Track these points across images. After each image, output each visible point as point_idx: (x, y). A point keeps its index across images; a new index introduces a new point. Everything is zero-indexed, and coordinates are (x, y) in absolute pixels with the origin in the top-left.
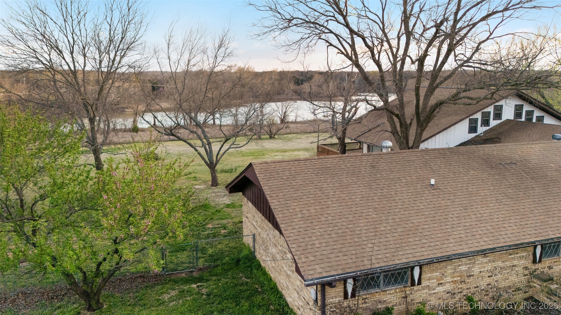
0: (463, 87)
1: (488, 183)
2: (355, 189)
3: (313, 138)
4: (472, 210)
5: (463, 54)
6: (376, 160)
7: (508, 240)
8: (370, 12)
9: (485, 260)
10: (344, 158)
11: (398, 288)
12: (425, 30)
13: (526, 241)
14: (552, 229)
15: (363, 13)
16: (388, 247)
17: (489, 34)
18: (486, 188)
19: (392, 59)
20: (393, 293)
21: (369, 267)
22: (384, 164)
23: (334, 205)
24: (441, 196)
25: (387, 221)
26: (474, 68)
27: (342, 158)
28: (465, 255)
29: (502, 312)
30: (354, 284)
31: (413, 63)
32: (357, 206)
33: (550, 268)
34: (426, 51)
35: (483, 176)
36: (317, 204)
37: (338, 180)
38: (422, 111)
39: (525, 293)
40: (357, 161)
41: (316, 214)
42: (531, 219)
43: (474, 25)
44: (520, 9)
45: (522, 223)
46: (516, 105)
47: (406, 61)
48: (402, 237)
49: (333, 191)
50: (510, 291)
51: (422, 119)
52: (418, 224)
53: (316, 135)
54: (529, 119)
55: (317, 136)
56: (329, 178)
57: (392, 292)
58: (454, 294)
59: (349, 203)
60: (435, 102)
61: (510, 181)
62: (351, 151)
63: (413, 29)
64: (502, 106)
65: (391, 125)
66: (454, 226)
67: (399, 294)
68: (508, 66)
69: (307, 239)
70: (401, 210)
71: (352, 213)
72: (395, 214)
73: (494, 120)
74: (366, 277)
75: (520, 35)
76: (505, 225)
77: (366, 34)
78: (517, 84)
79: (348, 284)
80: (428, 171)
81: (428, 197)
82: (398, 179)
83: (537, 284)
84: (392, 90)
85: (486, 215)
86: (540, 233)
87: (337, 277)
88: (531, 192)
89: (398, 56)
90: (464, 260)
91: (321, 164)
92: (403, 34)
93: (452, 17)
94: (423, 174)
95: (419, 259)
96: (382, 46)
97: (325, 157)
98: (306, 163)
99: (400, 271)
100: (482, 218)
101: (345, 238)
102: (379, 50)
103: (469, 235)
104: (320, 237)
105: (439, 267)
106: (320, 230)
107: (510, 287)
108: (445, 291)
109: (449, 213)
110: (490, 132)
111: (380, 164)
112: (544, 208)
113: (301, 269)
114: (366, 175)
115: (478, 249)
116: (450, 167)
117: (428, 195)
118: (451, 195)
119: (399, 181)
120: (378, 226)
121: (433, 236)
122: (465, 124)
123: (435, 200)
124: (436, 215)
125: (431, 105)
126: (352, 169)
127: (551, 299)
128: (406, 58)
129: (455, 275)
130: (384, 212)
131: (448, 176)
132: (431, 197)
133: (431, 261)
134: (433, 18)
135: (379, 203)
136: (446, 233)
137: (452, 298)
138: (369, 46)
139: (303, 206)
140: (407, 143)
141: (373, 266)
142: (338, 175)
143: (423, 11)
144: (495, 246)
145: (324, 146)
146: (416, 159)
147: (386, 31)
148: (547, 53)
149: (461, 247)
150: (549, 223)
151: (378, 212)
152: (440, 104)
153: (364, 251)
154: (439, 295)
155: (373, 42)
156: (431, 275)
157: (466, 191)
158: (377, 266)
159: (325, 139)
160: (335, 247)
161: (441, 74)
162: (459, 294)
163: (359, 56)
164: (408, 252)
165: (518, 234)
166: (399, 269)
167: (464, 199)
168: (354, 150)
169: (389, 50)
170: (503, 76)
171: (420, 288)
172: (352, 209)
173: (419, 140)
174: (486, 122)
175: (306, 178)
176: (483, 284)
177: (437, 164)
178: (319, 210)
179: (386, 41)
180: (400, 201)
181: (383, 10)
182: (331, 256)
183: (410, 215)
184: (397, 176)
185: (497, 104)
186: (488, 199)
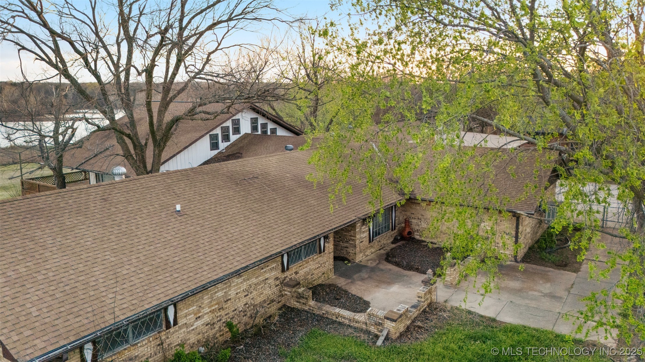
0: (198, 100)
1: (235, 201)
2: (84, 230)
3: (13, 171)
4: (223, 231)
5: (193, 65)
6: (108, 191)
7: (258, 255)
8: (76, 9)
9: (240, 280)
10: (63, 194)
11: (151, 337)
12: (149, 36)
13: (274, 252)
14: (294, 236)
15: (66, 11)
16: (134, 291)
17: (217, 45)
18: (233, 207)
19: (113, 69)
20: (146, 344)
21: (112, 322)
22: (119, 194)
23: (56, 256)
24: (189, 222)
25: (130, 262)
26: (207, 80)
27: (60, 194)
28: (220, 280)
29: (260, 328)
30: (94, 348)
31: (139, 74)
32: (89, 251)
33: (296, 273)
34: (153, 60)
35: (229, 194)
36: (29, 260)
37: (57, 223)
38: (158, 129)
39: (279, 302)
40: (83, 196)
41: (28, 273)
42: (276, 230)
43: (201, 34)
44: (243, 20)
45: (269, 236)
46: (251, 118)
47: (131, 72)
48: (150, 277)
49: (51, 238)
50: (265, 305)
51: (158, 138)
52: (167, 258)
53: (18, 166)
54: (265, 132)
55: (19, 168)
56: (44, 223)
57: (144, 343)
58: (214, 324)
59: (77, 250)
60: (171, 118)
61: (255, 195)
62: (73, 183)
63: (134, 34)
64: (239, 120)
65: (123, 148)
66: (206, 251)
67: (153, 343)
68: (240, 79)
69: (18, 309)
70: (146, 245)
71: (82, 261)
72: (139, 251)
73: (233, 134)
74: (109, 335)
75: (247, 46)
76: (255, 241)
77: (74, 37)
78: (249, 97)
79: (85, 351)
80: (172, 197)
81: (175, 226)
82: (138, 210)
83: (287, 292)
84: (118, 106)
85: (236, 234)
86: (285, 242)
87: (69, 347)
88: (273, 203)
89: (120, 65)
90: (219, 285)
91: (28, 206)
92: (122, 40)
93: (177, 24)
94: (166, 201)
95: (172, 296)
96: (98, 52)
97: (33, 195)
98: (5, 207)
99: (152, 316)
100: (233, 238)
101: (74, 295)
102: (95, 57)
103: (222, 257)
104: (37, 303)
105: (195, 300)
106: (37, 293)
107: (265, 301)
108: (203, 325)
109: (200, 239)
110: (231, 148)
111: (114, 195)
112: (286, 217)
113: (12, 352)
114: (96, 211)
115: (232, 270)
116: (196, 189)
117: (175, 223)
118: (199, 219)
119: (140, 213)
120: (119, 270)
121: (185, 268)
122: (206, 141)
123: (183, 227)
124: (186, 244)
125: (166, 122)
126: (75, 206)
127: (300, 302)
128: (130, 68)
129: (212, 304)
130: (125, 252)
131: (195, 199)
132: (178, 225)
133: (186, 295)
134: (156, 24)
135: (118, 242)
136: (198, 261)
137: (212, 329)
138: (80, 52)
139: (6, 266)
140: (145, 167)
141: (117, 320)
142: (57, 216)
143: (144, 14)
144: (248, 263)
145: (31, 181)
146: (156, 184)
147: (101, 35)
148: (271, 66)
149: (215, 273)
150: (291, 231)
151: (118, 254)
152: (177, 120)
153: (103, 304)
154: (198, 330)
155: (84, 47)
156: (187, 311)
157: (214, 212)
158: (122, 317)
159: (32, 172)
160: (62, 309)
161: (173, 87)
162: (219, 323)
163: (68, 65)
164: (159, 292)
165: (267, 247)
166: (150, 314)
167: (213, 222)
168: (77, 181)
169: (108, 58)
170: (236, 88)
171: (177, 329)
172: (82, 257)
173: (158, 163)
174: (226, 138)
175: (6, 227)
176: (240, 305)
177: (181, 187)
178: (33, 267)
179: (102, 47)
180: (143, 235)
181: (93, 9)
182: (56, 322)
183: (156, 250)
184: (137, 207)
185: (234, 118)
186: (236, 218)
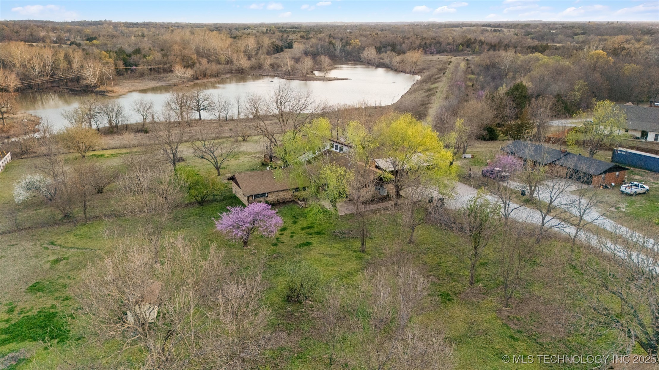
74: (257, 195)
83: (294, 197)
105: (272, 194)
107: (288, 198)
108: (273, 199)
129: (275, 195)
162: (276, 199)
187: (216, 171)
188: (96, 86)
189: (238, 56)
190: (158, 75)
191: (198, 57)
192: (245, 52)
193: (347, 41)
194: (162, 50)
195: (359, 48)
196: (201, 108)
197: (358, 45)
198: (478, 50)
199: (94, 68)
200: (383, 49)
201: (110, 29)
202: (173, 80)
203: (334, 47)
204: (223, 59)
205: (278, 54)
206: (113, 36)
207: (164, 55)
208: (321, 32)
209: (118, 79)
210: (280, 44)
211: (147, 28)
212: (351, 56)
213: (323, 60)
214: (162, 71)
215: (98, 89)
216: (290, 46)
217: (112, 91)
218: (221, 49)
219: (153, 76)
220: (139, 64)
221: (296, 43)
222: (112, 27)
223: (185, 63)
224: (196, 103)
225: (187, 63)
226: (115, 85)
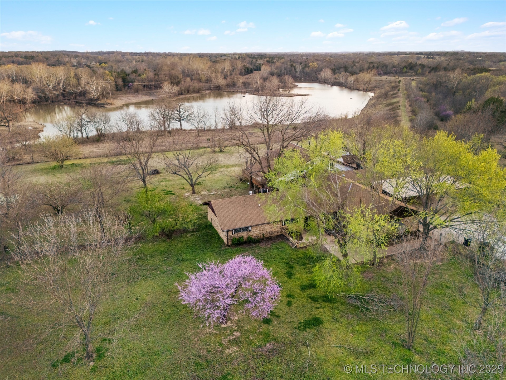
11: (245, 232)
13: (280, 220)
22: (248, 199)
23: (232, 213)
25: (244, 217)
36: (227, 213)
39: (280, 233)
40: (240, 199)
49: (232, 209)
50: (276, 232)
52: (251, 217)
56: (232, 205)
69: (224, 222)
72: (247, 215)
79: (233, 231)
81: (257, 210)
87: (230, 230)
90: (263, 225)
91: (230, 200)
95: (251, 225)
101: (233, 221)
105: (256, 227)
106: (227, 219)
109: (261, 214)
113: (222, 228)
114: (242, 203)
115: (266, 222)
120: (241, 218)
121: (254, 220)
124: (257, 215)
126: (238, 202)
129: (260, 229)
133: (254, 225)
135: (243, 212)
136: (258, 219)
139: (224, 213)
141: (239, 227)
149: (262, 222)
154: (256, 233)
156: (254, 229)
162: (261, 233)
164: (248, 223)
166: (246, 228)
171: (251, 232)
172: (236, 214)
180: (249, 211)
182: (229, 225)
184: (251, 203)
187: (190, 188)
188: (97, 100)
189: (216, 76)
190: (150, 91)
191: (184, 77)
192: (222, 72)
193: (306, 65)
194: (155, 71)
195: (316, 70)
196: (182, 119)
197: (315, 67)
198: (420, 72)
199: (97, 83)
200: (337, 71)
201: (119, 57)
202: (162, 95)
203: (295, 69)
204: (203, 78)
205: (248, 75)
206: (120, 61)
207: (155, 75)
208: (282, 58)
209: (117, 94)
210: (251, 67)
211: (146, 56)
212: (309, 76)
213: (286, 79)
214: (153, 87)
215: (99, 102)
216: (259, 69)
217: (111, 104)
218: (202, 70)
219: (146, 91)
220: (135, 82)
221: (264, 66)
222: (120, 55)
223: (173, 81)
224: (178, 114)
225: (174, 81)
226: (114, 98)
